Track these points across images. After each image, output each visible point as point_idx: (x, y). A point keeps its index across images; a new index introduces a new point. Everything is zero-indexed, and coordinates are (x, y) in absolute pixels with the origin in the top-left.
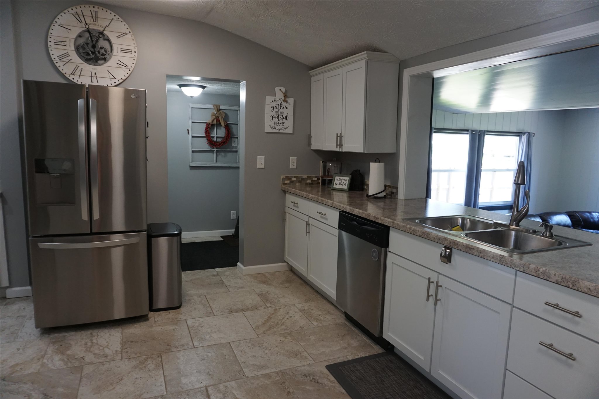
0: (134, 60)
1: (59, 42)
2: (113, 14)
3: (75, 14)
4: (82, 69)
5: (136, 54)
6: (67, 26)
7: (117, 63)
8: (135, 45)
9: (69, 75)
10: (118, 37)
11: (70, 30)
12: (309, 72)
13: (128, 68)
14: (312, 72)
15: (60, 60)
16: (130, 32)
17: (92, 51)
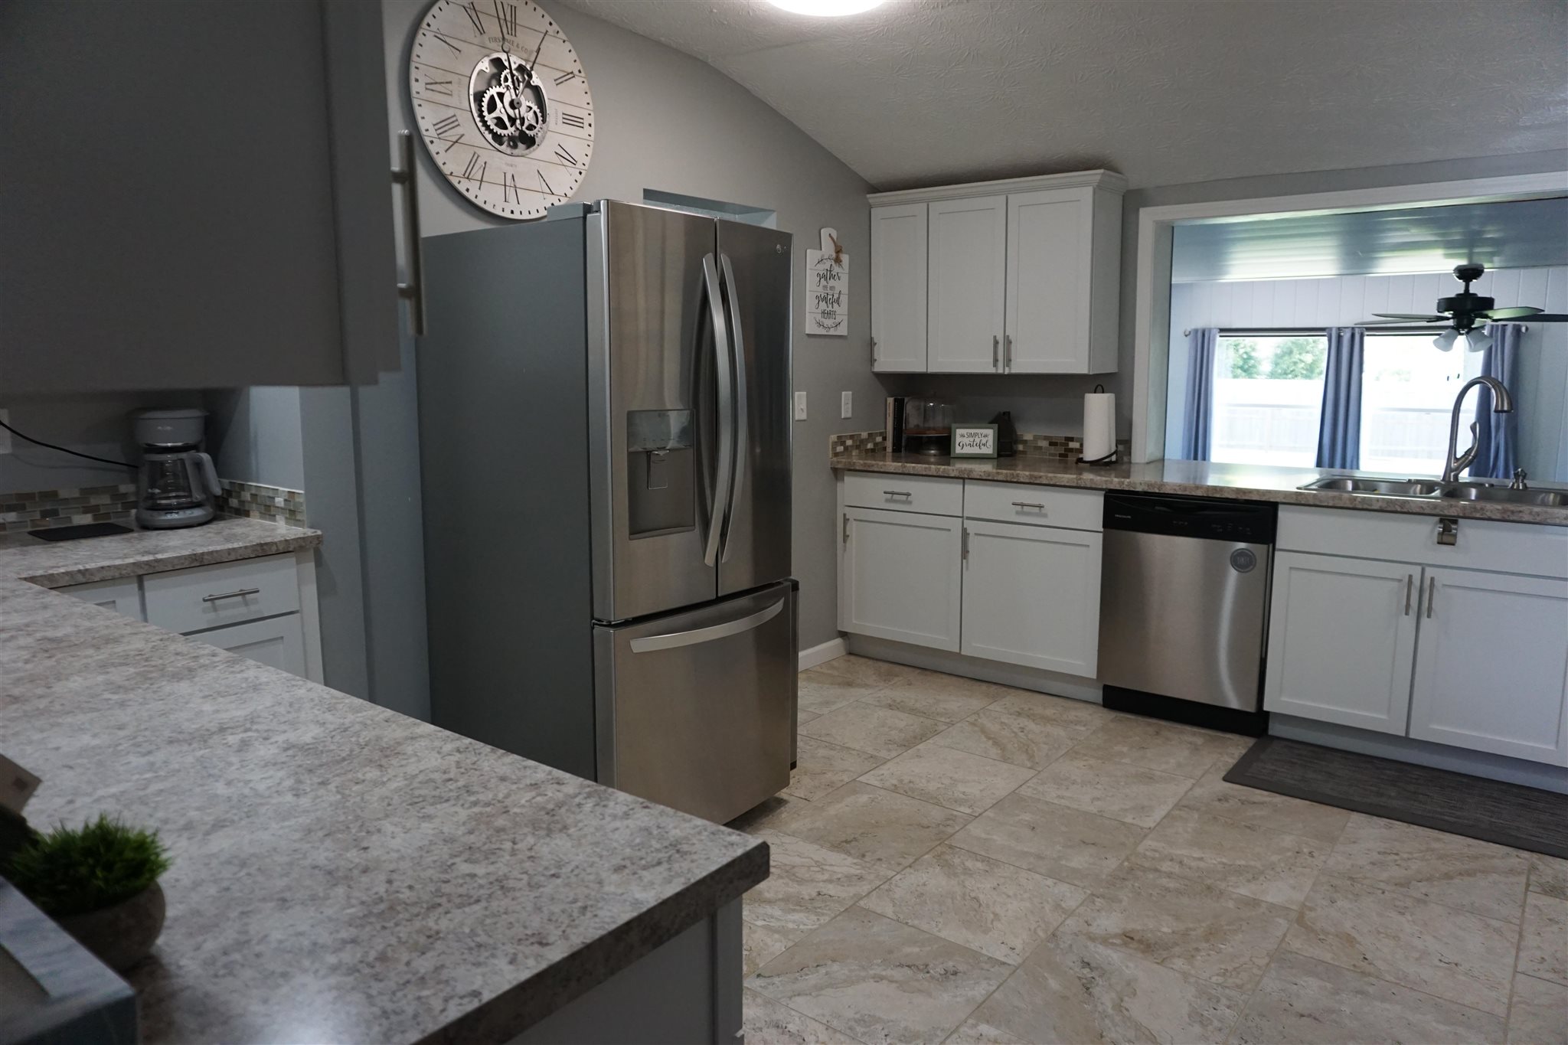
0: (589, 146)
1: (436, 83)
2: (548, 19)
3: (470, 8)
4: (485, 163)
5: (592, 131)
6: (454, 40)
7: (556, 153)
8: (591, 107)
9: (458, 179)
10: (558, 82)
11: (460, 51)
12: (868, 196)
13: (577, 166)
14: (872, 198)
15: (438, 135)
16: (580, 72)
17: (510, 113)
